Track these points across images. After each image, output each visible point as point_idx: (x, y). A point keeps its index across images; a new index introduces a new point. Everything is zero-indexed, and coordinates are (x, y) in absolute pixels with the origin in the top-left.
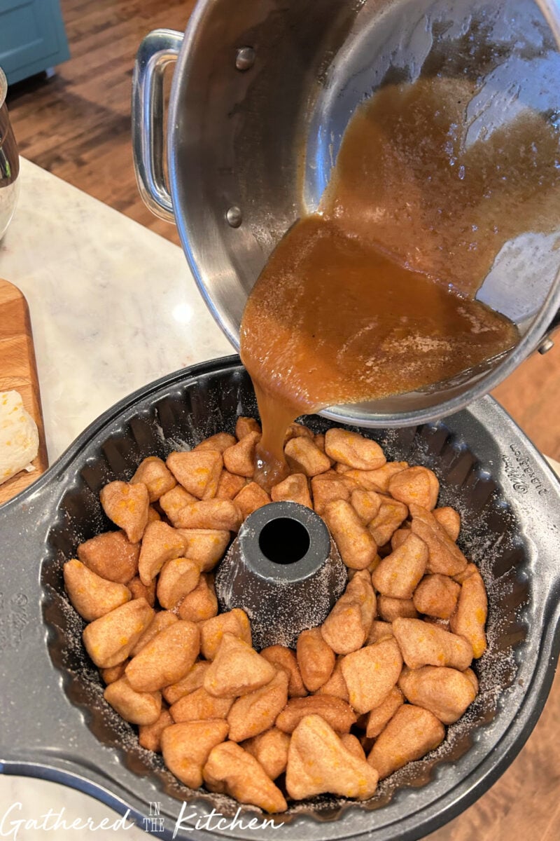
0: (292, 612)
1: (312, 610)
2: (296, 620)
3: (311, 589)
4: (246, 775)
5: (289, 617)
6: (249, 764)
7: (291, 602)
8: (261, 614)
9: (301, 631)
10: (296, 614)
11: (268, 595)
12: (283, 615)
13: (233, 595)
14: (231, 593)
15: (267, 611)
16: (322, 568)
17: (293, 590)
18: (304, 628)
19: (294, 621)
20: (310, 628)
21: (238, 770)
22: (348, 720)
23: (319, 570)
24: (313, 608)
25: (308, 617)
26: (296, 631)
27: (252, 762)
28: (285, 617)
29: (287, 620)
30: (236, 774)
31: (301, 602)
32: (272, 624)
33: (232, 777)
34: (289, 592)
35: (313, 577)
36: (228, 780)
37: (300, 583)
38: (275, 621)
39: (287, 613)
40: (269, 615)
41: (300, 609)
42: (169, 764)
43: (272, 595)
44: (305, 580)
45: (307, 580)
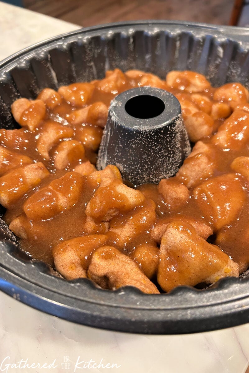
0: (154, 160)
1: (169, 160)
2: (157, 169)
3: (167, 137)
4: (124, 270)
5: (152, 165)
6: (126, 263)
7: (153, 149)
8: (129, 165)
9: (161, 179)
10: (156, 162)
11: (134, 144)
12: (146, 163)
13: (108, 158)
14: (106, 158)
15: (133, 161)
16: (176, 119)
17: (154, 136)
18: (163, 177)
19: (155, 170)
20: (167, 178)
21: (117, 267)
22: (206, 230)
23: (174, 121)
24: (169, 157)
25: (165, 167)
26: (157, 180)
27: (129, 261)
28: (148, 165)
29: (150, 168)
30: (116, 270)
31: (160, 150)
32: (138, 173)
33: (113, 273)
34: (151, 138)
35: (170, 125)
36: (109, 276)
37: (160, 129)
38: (141, 170)
39: (150, 161)
40: (135, 165)
41: (160, 157)
42: (59, 268)
43: (137, 143)
44: (163, 127)
45: (165, 127)
